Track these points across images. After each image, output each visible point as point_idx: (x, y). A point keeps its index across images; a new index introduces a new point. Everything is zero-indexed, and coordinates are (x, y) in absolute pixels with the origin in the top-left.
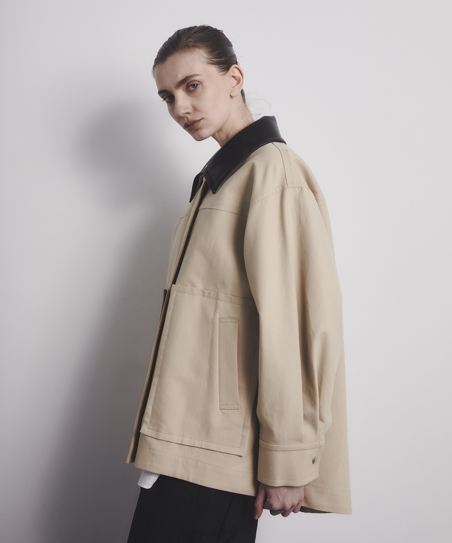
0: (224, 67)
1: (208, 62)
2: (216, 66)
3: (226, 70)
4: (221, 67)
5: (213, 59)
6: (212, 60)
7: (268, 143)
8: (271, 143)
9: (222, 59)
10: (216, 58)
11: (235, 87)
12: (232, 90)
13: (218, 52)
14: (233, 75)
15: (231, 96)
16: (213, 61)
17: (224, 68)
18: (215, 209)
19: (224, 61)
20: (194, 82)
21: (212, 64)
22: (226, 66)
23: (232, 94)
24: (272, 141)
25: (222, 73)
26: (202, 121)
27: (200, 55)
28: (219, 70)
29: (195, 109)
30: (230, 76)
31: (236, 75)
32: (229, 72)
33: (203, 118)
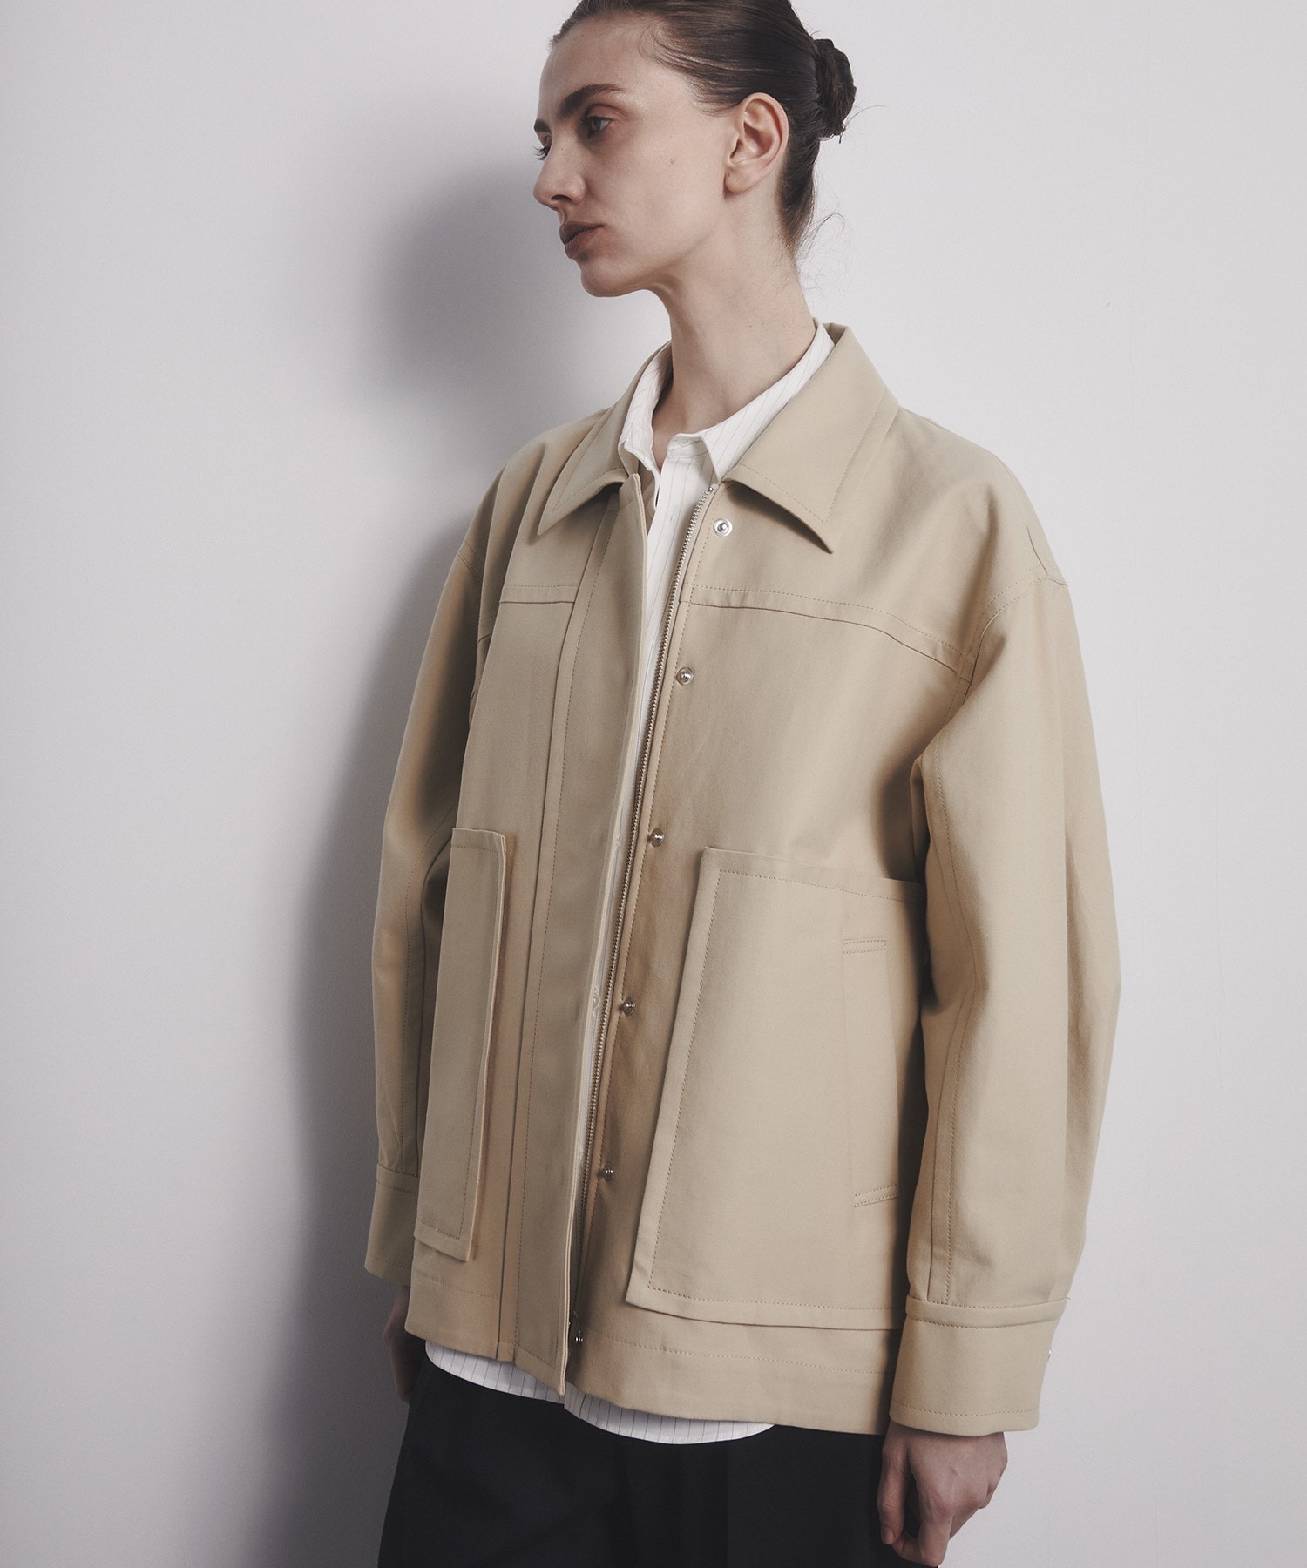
0: (722, 89)
1: (666, 59)
2: (695, 79)
3: (732, 101)
4: (714, 89)
5: (692, 55)
6: (682, 56)
9: (724, 66)
10: (702, 56)
12: (734, 171)
14: (750, 123)
15: (726, 186)
16: (686, 60)
17: (720, 93)
19: (728, 71)
20: (605, 109)
21: (681, 70)
22: (730, 89)
23: (734, 183)
25: (709, 106)
26: (600, 231)
27: (646, 33)
28: (703, 97)
29: (590, 191)
30: (736, 125)
31: (760, 127)
32: (734, 110)
33: (601, 226)
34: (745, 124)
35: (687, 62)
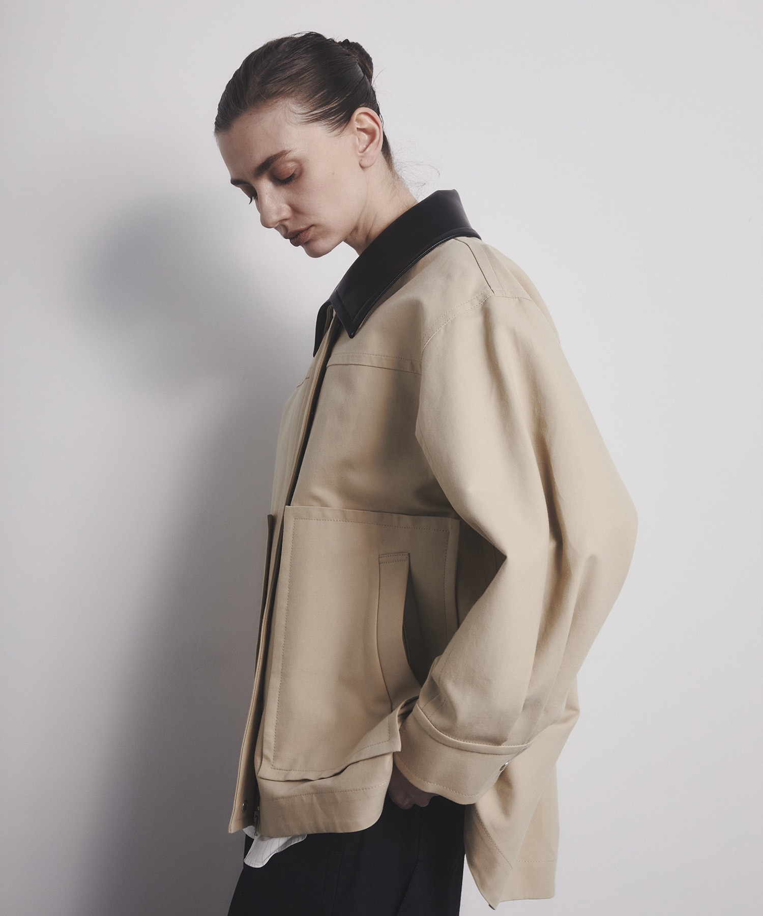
0: (337, 119)
1: (303, 121)
2: (322, 122)
3: (345, 122)
4: (334, 121)
5: (315, 110)
6: (312, 113)
7: (448, 240)
8: (453, 239)
9: (333, 104)
10: (321, 107)
11: (368, 150)
12: (362, 157)
13: (322, 94)
14: (359, 127)
15: (362, 167)
16: (314, 114)
17: (338, 121)
18: (355, 365)
19: (336, 106)
21: (313, 122)
22: (343, 115)
23: (365, 162)
24: (455, 236)
25: (335, 132)
26: (313, 229)
28: (331, 128)
29: (296, 211)
30: (353, 132)
31: (365, 126)
32: (349, 126)
33: (312, 226)
34: (357, 128)
35: (315, 116)
